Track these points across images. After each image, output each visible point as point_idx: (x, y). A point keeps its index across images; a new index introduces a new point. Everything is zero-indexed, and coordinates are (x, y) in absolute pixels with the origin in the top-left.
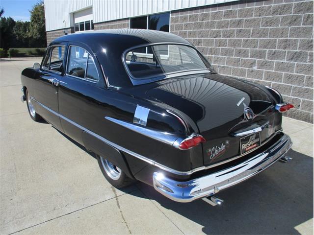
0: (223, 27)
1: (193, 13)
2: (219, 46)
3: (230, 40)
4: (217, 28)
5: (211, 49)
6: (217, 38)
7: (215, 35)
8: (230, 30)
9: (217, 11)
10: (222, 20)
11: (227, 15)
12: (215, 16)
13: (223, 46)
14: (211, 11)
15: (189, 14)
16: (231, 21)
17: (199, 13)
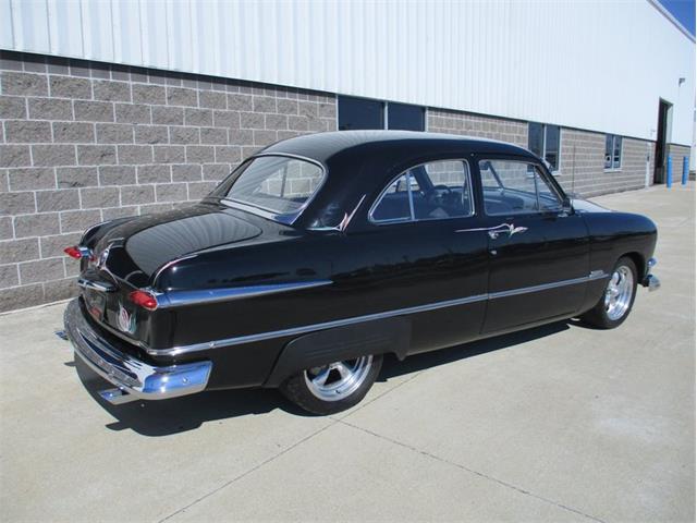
0: (171, 121)
1: (69, 74)
2: (168, 162)
3: (189, 149)
4: (155, 121)
5: (146, 169)
6: (159, 145)
7: (153, 138)
8: (187, 129)
9: (148, 84)
10: (167, 106)
11: (175, 96)
12: (143, 94)
13: (176, 160)
14: (130, 81)
15: (47, 73)
16: (187, 110)
17: (92, 78)
